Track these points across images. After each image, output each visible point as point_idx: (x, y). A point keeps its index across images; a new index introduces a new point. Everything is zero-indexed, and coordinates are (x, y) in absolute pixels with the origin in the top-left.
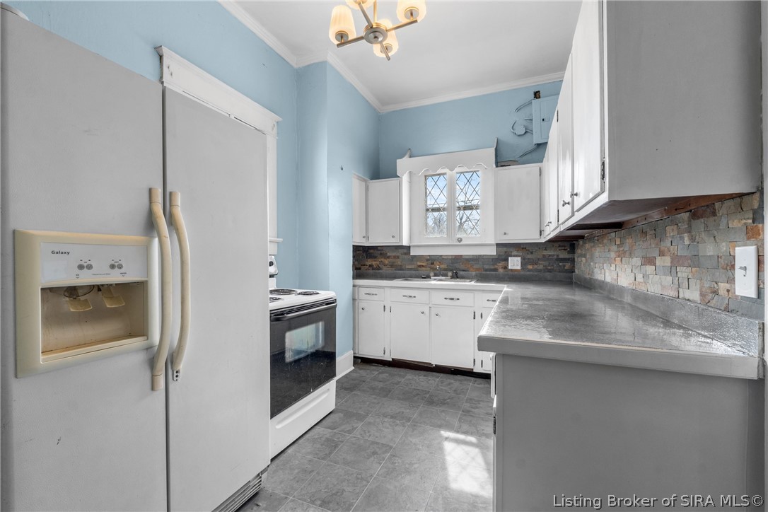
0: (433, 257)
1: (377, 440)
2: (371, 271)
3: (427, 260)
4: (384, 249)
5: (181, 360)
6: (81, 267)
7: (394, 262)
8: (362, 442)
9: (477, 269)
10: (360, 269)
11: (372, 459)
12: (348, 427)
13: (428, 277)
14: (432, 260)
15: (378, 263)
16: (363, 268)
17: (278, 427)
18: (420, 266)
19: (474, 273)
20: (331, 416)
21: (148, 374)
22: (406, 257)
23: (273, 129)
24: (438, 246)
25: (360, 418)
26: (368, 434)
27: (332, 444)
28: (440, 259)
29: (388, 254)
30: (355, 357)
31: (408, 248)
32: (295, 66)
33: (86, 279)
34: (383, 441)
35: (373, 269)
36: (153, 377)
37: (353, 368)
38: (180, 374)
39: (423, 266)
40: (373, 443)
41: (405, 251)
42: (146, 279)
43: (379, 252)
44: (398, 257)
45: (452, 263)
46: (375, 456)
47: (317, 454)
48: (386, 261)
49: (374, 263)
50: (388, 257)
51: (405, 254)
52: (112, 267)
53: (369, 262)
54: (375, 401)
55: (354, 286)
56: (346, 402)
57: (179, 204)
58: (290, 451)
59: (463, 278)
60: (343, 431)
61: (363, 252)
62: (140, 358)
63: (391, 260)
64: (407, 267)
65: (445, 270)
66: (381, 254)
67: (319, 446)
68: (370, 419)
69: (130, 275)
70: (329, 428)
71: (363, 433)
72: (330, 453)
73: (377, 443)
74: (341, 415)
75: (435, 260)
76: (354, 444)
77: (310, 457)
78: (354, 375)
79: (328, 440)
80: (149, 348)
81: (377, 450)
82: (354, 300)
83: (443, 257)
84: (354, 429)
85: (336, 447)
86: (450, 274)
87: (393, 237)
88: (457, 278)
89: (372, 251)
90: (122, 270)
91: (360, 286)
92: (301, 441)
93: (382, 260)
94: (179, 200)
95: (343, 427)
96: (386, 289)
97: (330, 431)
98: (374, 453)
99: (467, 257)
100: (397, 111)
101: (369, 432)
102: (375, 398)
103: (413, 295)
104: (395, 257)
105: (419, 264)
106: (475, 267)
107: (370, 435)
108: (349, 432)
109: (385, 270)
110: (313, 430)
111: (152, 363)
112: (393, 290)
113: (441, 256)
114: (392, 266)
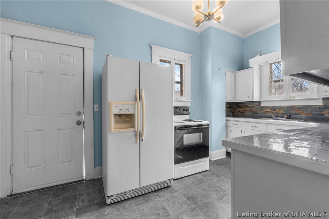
0: (275, 107)
1: (221, 186)
2: (239, 114)
3: (271, 109)
4: (246, 103)
5: (143, 136)
6: (120, 110)
7: (251, 110)
8: (214, 185)
9: (306, 114)
10: (234, 113)
11: (214, 192)
12: (211, 178)
13: (271, 117)
14: (274, 108)
15: (243, 110)
16: (235, 112)
17: (181, 168)
18: (267, 112)
19: (304, 116)
20: (206, 172)
21: (135, 139)
22: (258, 107)
23: (189, 59)
24: (278, 101)
25: (218, 176)
26: (218, 183)
27: (201, 181)
28: (280, 108)
29: (249, 106)
30: (226, 152)
31: (260, 102)
32: (199, 32)
33: (121, 113)
34: (223, 188)
35: (240, 113)
36: (136, 139)
37: (226, 157)
38: (143, 140)
39: (268, 112)
40: (218, 187)
41: (258, 104)
42: (134, 113)
43: (244, 105)
44: (254, 107)
45: (288, 110)
46: (216, 192)
47: (194, 183)
48: (247, 109)
49: (241, 110)
50: (249, 107)
51: (258, 105)
52: (127, 110)
53: (239, 109)
54: (229, 172)
55: (227, 120)
56: (215, 169)
57: (143, 93)
58: (185, 178)
59: (295, 119)
60: (208, 178)
61: (236, 105)
62: (133, 134)
63: (249, 108)
64: (259, 112)
65: (284, 114)
66: (244, 106)
67: (196, 180)
68: (222, 178)
69: (131, 112)
70: (203, 176)
71: (216, 182)
72: (199, 184)
73: (220, 188)
74: (211, 173)
75: (276, 109)
76: (210, 184)
77: (191, 182)
78: (225, 160)
79: (200, 179)
80: (135, 131)
81: (219, 190)
82: (227, 126)
83: (281, 107)
84: (213, 179)
85: (202, 183)
86: (286, 116)
87: (248, 97)
88: (291, 118)
89: (240, 104)
90: (129, 111)
91: (230, 120)
92: (190, 177)
93: (245, 108)
94: (143, 91)
95: (209, 177)
96: (242, 122)
97: (203, 177)
98: (217, 190)
99: (299, 107)
100: (253, 35)
101: (219, 182)
102: (229, 171)
103: (257, 126)
104: (252, 107)
105: (266, 110)
106: (305, 112)
107: (219, 184)
108: (210, 180)
109: (247, 113)
110: (197, 175)
111: (136, 136)
112: (246, 123)
113: (280, 106)
114: (250, 111)
